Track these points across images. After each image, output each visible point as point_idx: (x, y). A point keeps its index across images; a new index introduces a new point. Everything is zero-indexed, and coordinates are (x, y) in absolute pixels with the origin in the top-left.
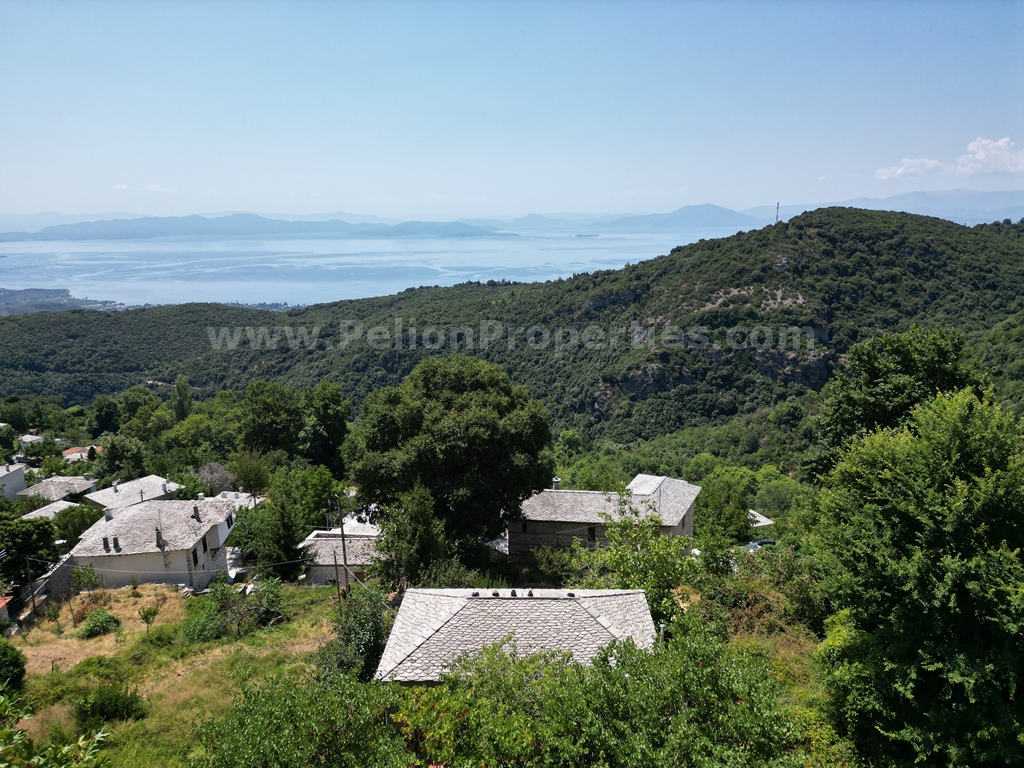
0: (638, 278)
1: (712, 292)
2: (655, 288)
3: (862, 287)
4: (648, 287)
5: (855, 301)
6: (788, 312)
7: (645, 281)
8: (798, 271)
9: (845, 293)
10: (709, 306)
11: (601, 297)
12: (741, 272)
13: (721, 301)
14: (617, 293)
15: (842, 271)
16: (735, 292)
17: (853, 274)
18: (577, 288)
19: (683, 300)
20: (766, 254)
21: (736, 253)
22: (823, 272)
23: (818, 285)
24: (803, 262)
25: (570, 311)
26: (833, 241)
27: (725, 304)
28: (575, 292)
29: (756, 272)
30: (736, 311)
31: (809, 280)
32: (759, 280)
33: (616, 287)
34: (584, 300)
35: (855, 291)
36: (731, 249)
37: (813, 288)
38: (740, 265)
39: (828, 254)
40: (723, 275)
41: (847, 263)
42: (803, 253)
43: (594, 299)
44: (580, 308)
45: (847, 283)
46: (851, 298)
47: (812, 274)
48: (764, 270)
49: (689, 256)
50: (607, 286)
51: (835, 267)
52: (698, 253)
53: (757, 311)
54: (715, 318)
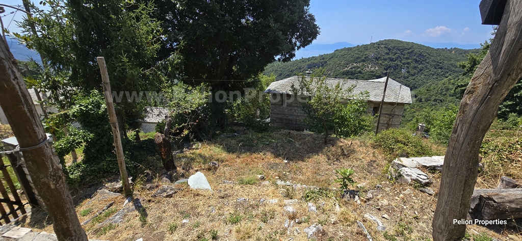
0: (323, 59)
1: (347, 64)
2: (328, 62)
3: (397, 65)
4: (326, 62)
5: (395, 70)
6: (372, 72)
7: (325, 60)
8: (377, 59)
9: (392, 67)
10: (346, 69)
11: (311, 65)
12: (358, 58)
14: (316, 64)
15: (392, 60)
16: (355, 65)
17: (395, 61)
18: (303, 61)
19: (338, 66)
20: (367, 53)
21: (356, 52)
22: (385, 60)
23: (383, 64)
24: (379, 56)
25: (300, 69)
26: (389, 49)
27: (351, 68)
28: (302, 63)
29: (363, 58)
30: (355, 71)
31: (380, 62)
32: (364, 61)
33: (315, 62)
34: (305, 65)
35: (395, 67)
36: (355, 50)
38: (357, 56)
39: (387, 54)
40: (352, 59)
41: (393, 57)
42: (379, 53)
43: (308, 65)
44: (303, 68)
45: (393, 64)
47: (381, 60)
48: (365, 58)
49: (340, 52)
50: (313, 61)
51: (390, 58)
52: (343, 52)
53: (362, 71)
54: (348, 73)
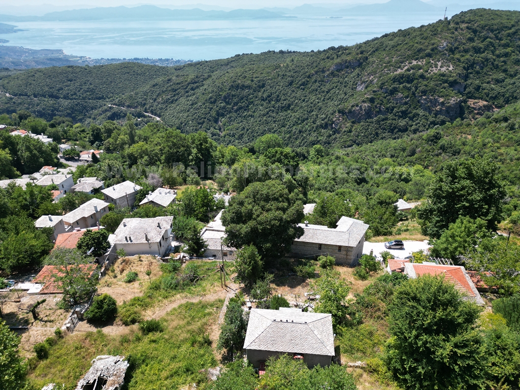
0: (362, 53)
1: (402, 63)
2: (371, 59)
3: (487, 60)
4: (367, 58)
5: (482, 68)
6: (443, 75)
7: (366, 55)
8: (452, 51)
9: (477, 63)
10: (399, 71)
11: (340, 64)
12: (420, 50)
13: (406, 68)
14: (349, 62)
15: (477, 50)
16: (414, 63)
17: (484, 52)
18: (328, 58)
19: (385, 67)
20: (435, 40)
21: (418, 39)
22: (466, 51)
23: (462, 59)
24: (456, 45)
25: (323, 71)
26: (475, 31)
27: (408, 70)
28: (326, 60)
29: (428, 51)
30: (414, 74)
31: (457, 56)
32: (429, 55)
33: (349, 58)
34: (331, 65)
35: (483, 63)
36: (415, 37)
37: (459, 60)
38: (419, 47)
39: (471, 40)
40: (410, 52)
41: (481, 45)
42: (456, 40)
43: (337, 65)
44: (328, 70)
45: (479, 57)
46: (480, 66)
47: (459, 52)
48: (432, 50)
49: (391, 40)
50: (344, 57)
51: (474, 48)
52: (397, 38)
53: (426, 74)
54: (402, 78)
